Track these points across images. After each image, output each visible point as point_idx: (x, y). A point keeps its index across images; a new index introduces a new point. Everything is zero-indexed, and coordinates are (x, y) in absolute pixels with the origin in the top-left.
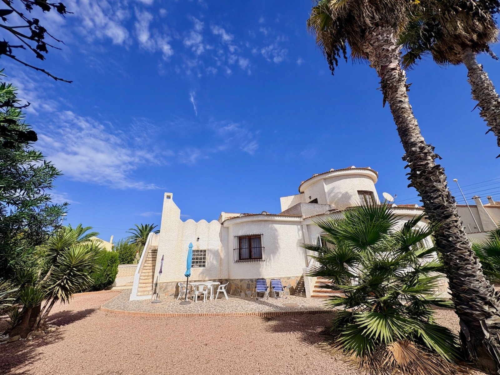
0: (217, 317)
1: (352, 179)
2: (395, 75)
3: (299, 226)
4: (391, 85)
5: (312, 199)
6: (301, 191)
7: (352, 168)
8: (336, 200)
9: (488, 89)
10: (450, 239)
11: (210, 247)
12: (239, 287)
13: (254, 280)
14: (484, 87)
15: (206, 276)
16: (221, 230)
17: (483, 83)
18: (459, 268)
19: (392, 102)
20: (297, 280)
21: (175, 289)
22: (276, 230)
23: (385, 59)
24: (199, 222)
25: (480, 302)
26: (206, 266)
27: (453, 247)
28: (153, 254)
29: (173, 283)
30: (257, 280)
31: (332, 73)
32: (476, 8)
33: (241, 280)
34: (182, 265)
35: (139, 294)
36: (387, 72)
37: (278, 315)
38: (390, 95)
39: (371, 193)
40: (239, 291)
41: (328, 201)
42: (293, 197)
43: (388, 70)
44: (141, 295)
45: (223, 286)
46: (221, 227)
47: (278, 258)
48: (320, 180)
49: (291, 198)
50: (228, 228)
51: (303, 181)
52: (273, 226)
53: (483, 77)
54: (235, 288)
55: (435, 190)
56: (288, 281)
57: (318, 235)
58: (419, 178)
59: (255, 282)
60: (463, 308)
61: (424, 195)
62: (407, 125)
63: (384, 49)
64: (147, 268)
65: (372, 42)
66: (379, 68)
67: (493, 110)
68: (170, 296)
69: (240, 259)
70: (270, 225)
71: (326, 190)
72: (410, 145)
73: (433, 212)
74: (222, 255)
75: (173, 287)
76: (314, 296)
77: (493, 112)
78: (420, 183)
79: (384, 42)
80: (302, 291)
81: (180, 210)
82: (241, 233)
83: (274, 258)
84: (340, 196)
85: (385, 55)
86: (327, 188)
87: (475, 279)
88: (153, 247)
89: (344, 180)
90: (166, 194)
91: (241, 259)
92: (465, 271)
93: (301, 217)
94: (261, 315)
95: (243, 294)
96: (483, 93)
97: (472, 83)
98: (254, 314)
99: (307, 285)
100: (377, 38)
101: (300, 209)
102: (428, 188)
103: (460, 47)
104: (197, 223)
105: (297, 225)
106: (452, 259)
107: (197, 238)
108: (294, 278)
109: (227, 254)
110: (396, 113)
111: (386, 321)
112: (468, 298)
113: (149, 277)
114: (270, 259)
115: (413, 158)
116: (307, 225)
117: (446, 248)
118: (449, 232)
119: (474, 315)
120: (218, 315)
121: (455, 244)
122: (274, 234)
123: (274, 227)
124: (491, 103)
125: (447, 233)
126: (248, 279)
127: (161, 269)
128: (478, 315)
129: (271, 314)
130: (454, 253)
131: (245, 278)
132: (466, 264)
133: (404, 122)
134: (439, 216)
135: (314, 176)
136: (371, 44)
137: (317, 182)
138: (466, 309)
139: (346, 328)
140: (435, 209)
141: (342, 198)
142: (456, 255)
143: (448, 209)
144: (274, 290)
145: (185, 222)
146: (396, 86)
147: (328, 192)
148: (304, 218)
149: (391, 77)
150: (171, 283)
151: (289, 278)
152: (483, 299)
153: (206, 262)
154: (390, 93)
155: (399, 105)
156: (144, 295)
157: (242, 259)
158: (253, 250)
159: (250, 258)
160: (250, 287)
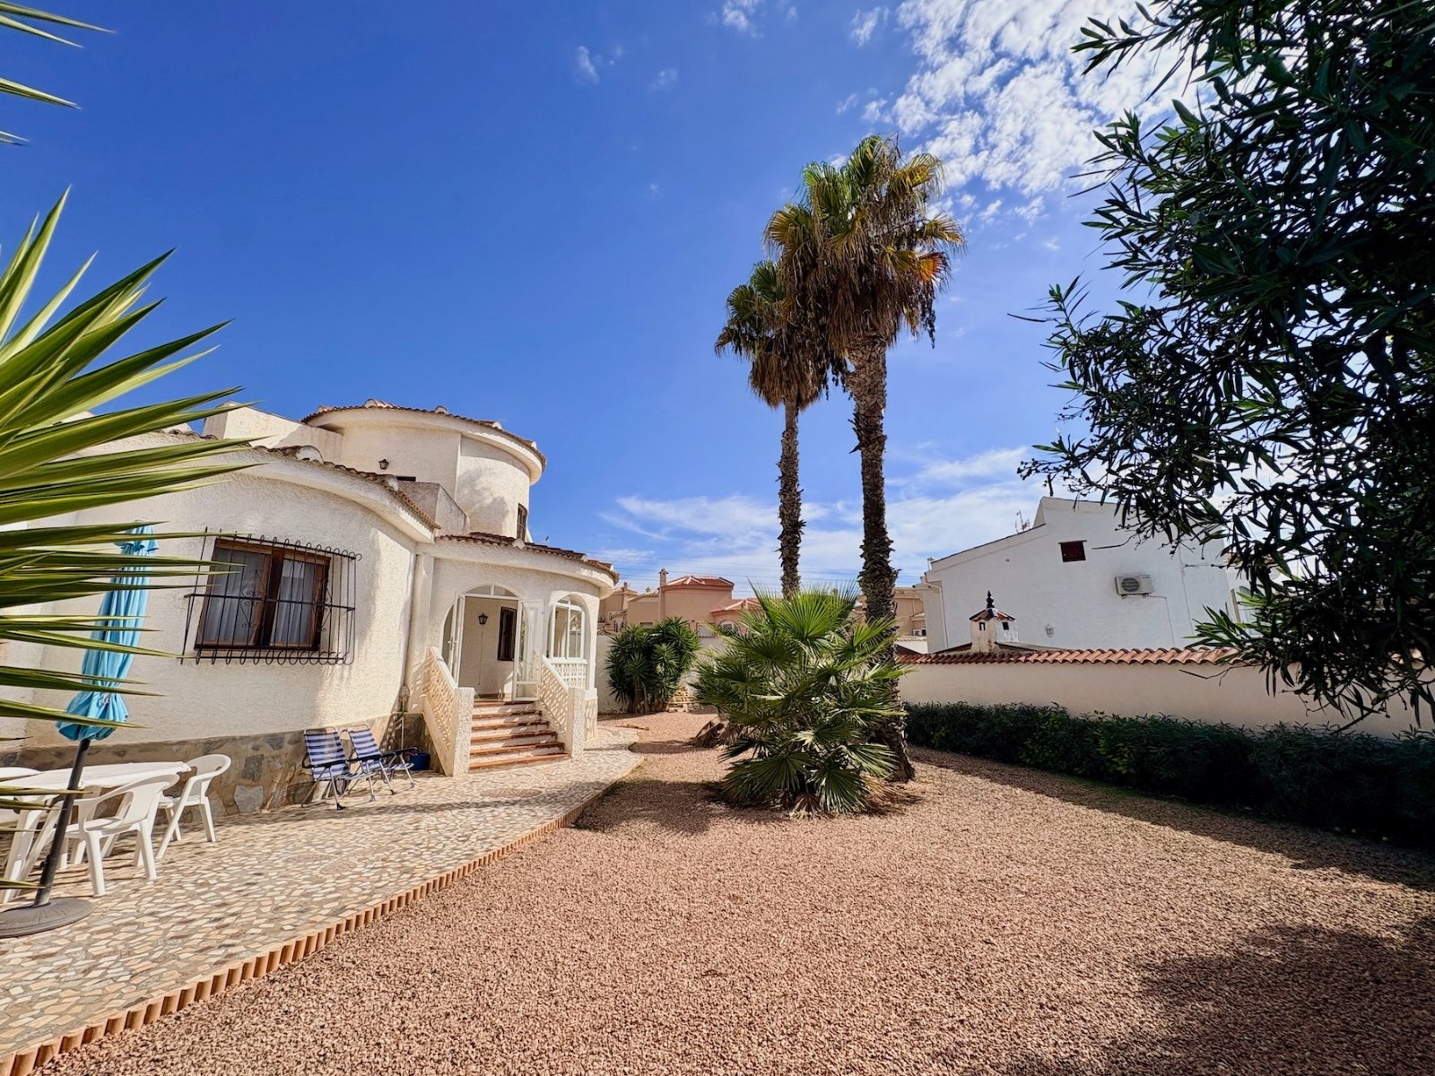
13: (288, 738)
30: (301, 739)
33: (211, 746)
47: (365, 653)
48: (450, 431)
59: (293, 747)
69: (204, 645)
70: (373, 530)
71: (459, 471)
93: (434, 529)
99: (464, 740)
114: (353, 655)
116: (436, 560)
126: (257, 738)
131: (237, 734)
147: (462, 477)
148: (437, 535)
157: (212, 648)
158: (281, 608)
159: (261, 642)
160: (264, 766)
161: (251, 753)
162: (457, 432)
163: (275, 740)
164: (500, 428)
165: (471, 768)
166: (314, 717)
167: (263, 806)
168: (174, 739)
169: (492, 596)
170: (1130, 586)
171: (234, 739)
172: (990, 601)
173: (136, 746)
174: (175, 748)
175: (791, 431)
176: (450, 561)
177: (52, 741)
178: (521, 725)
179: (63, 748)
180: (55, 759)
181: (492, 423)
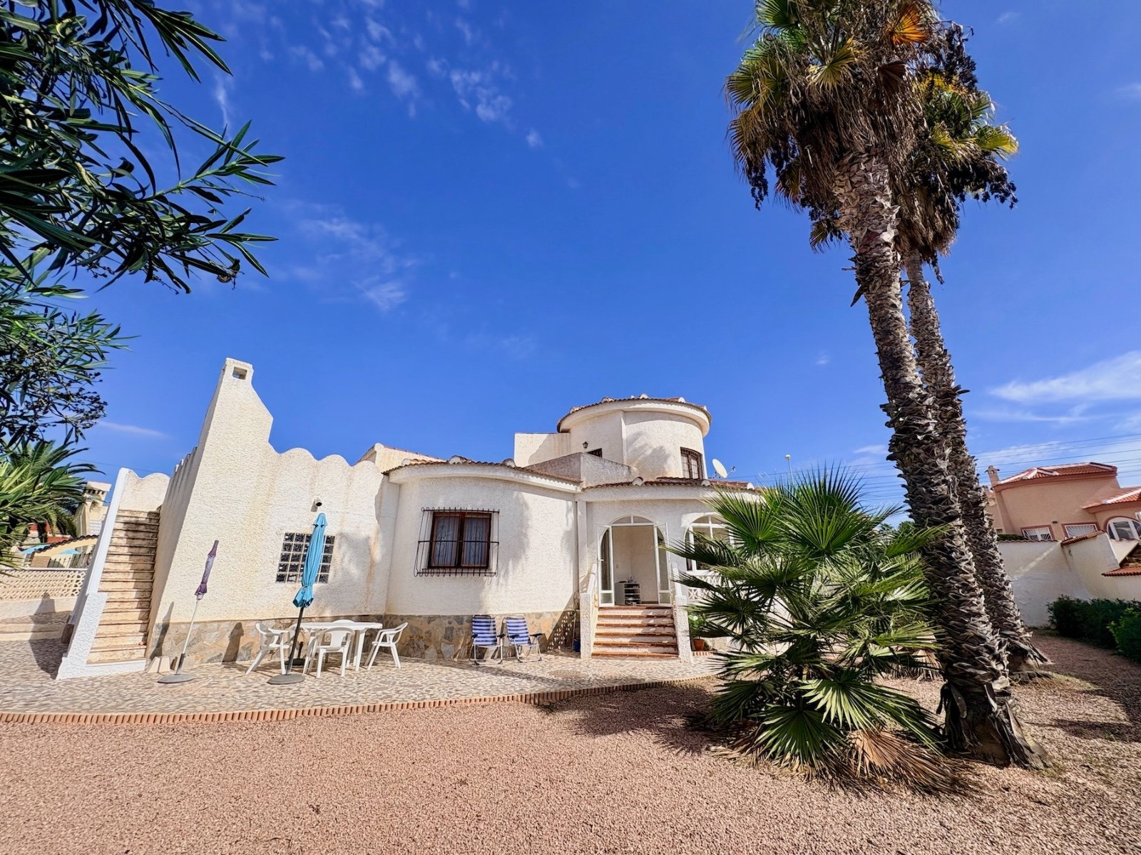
0: (422, 710)
1: (674, 422)
2: (888, 256)
3: (570, 503)
4: (883, 271)
5: (590, 449)
6: (563, 427)
7: (680, 400)
8: (640, 459)
9: (933, 324)
10: (953, 555)
11: (347, 529)
12: (423, 635)
13: (465, 619)
14: (929, 319)
15: (326, 606)
16: (381, 488)
17: (928, 312)
18: (960, 603)
19: (878, 302)
20: (554, 620)
21: (226, 642)
22: (525, 505)
23: (877, 221)
24: (325, 460)
25: (987, 656)
26: (330, 579)
27: (956, 567)
28: (131, 534)
29: (223, 625)
30: (473, 620)
31: (757, 205)
32: (942, 191)
33: (431, 619)
34: (257, 574)
35: (96, 657)
36: (877, 245)
37: (562, 698)
38: (877, 288)
39: (697, 456)
40: (422, 644)
41: (625, 458)
42: (545, 436)
43: (878, 243)
44: (100, 662)
45: (390, 633)
46: (383, 482)
47: (523, 569)
48: (615, 411)
49: (540, 438)
50: (400, 486)
51: (576, 407)
52: (520, 496)
53: (929, 303)
54: (411, 637)
55: (937, 472)
56: (537, 621)
57: (608, 526)
58: (917, 447)
59: (468, 625)
60: (963, 666)
61: (916, 477)
62: (902, 352)
63: (876, 201)
64: (114, 577)
65: (854, 180)
66: (861, 234)
67: (936, 359)
68: (210, 661)
69: (430, 566)
70: (515, 493)
71: (624, 436)
72: (902, 386)
73: (930, 508)
74: (377, 554)
75: (221, 637)
76: (598, 655)
77: (935, 362)
78: (915, 456)
79: (879, 188)
80: (561, 645)
81: (270, 419)
82: (441, 504)
83: (514, 568)
84: (649, 452)
85: (878, 212)
86: (627, 430)
87: (980, 619)
88: (126, 514)
89: (661, 421)
90: (231, 364)
91: (433, 566)
92: (968, 608)
93: (577, 483)
94: (527, 699)
95: (431, 652)
96: (927, 329)
97: (914, 308)
98: (510, 698)
99: (586, 632)
100: (865, 177)
101: (577, 465)
102: (926, 466)
103: (908, 243)
104: (320, 462)
105: (567, 500)
106: (950, 587)
107: (314, 499)
108: (549, 616)
109: (391, 551)
110: (884, 324)
111: (849, 695)
112: (972, 650)
113: (126, 605)
114: (507, 572)
115: (907, 410)
116: (587, 503)
117: (944, 570)
118: (951, 543)
119: (978, 677)
120: (422, 706)
121: (959, 563)
122: (522, 514)
123: (523, 497)
124: (934, 348)
125: (949, 544)
126: (449, 617)
127: (204, 582)
128: (983, 677)
129: (549, 697)
130: (955, 578)
131: (441, 614)
132: (971, 596)
133: (897, 344)
134: (939, 515)
135: (605, 400)
136: (851, 182)
137: (607, 414)
138: (968, 667)
139: (766, 712)
140: (935, 503)
141: (652, 456)
142: (958, 581)
143: (953, 506)
144: (516, 643)
145: (283, 454)
146: (890, 276)
147: (627, 440)
148: (585, 487)
149: (882, 257)
150: (215, 624)
151: (540, 615)
152: (991, 651)
153: (331, 568)
154: (878, 284)
155: (891, 311)
156: (114, 661)
157: (433, 568)
158: (466, 546)
159: (458, 565)
160: (454, 634)
161: (448, 625)
162: (620, 411)
163: (459, 619)
164: (646, 397)
165: (593, 655)
166: (480, 607)
167: (455, 656)
168: (417, 614)
169: (632, 524)
171: (440, 616)
176: (599, 503)
178: (650, 625)
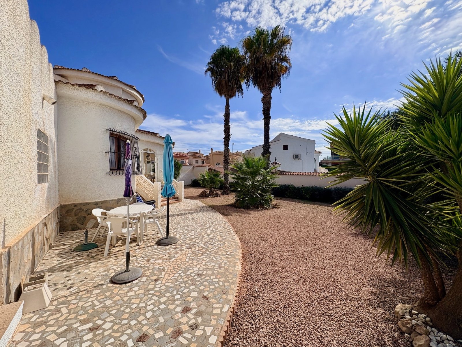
26: (49, 178)
107: (42, 96)
153: (49, 168)
157: (111, 170)
159: (119, 168)
162: (121, 88)
169: (148, 152)
170: (296, 157)
172: (276, 160)
173: (100, 202)
174: (110, 202)
175: (228, 106)
177: (70, 202)
179: (76, 204)
180: (74, 207)
181: (133, 86)
